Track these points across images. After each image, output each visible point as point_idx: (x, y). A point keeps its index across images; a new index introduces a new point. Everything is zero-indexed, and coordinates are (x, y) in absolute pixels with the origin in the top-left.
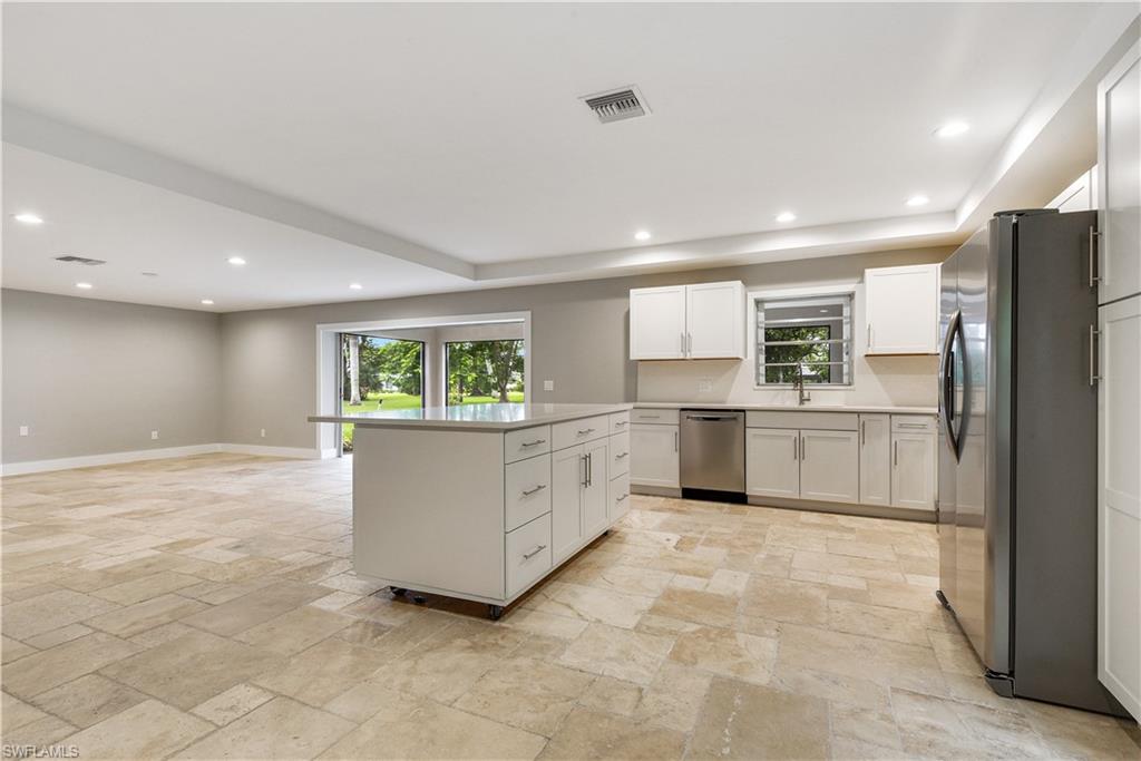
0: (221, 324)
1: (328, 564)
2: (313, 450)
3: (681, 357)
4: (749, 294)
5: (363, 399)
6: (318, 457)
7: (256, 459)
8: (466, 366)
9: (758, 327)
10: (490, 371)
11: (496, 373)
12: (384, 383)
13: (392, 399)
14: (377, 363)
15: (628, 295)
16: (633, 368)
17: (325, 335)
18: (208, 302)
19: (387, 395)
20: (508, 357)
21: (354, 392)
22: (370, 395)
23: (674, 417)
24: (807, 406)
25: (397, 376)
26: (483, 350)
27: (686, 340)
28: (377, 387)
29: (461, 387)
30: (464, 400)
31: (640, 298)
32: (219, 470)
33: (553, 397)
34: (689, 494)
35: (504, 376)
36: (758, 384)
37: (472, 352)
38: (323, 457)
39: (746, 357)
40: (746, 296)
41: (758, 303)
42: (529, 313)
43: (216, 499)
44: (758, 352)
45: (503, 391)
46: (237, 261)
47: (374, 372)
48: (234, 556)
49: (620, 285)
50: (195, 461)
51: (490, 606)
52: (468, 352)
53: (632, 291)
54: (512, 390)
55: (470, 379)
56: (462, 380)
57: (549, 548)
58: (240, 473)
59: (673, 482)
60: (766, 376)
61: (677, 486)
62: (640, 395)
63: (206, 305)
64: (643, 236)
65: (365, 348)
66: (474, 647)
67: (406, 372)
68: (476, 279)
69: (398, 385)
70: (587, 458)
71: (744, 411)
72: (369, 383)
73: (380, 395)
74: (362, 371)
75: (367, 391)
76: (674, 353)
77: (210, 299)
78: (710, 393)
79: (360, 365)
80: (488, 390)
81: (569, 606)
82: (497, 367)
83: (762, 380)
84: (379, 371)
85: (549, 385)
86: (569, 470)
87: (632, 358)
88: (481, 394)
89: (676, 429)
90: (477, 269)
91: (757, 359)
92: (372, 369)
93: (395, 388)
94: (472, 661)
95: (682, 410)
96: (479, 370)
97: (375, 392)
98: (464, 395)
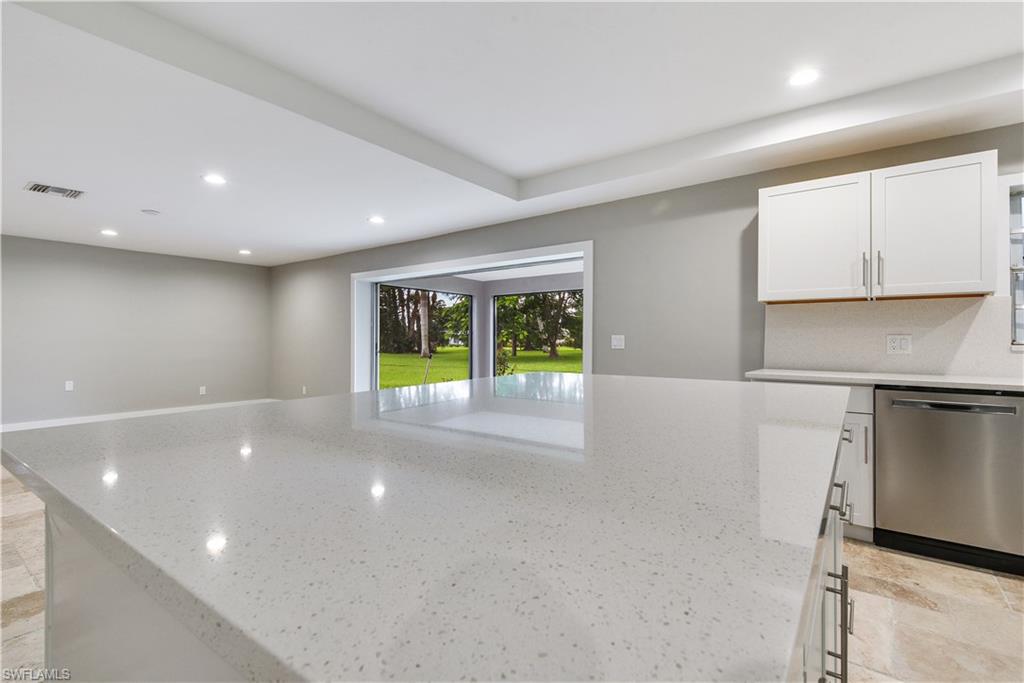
0: (269, 278)
5: (431, 352)
8: (519, 323)
10: (541, 327)
11: (546, 330)
12: (451, 338)
13: (458, 352)
14: (445, 321)
15: (755, 198)
16: (756, 313)
17: (360, 285)
18: (245, 252)
19: (453, 348)
20: (557, 316)
21: (425, 346)
22: (439, 349)
23: (861, 400)
25: (459, 334)
26: (534, 308)
27: (872, 264)
28: (445, 342)
29: (514, 342)
30: (518, 354)
31: (774, 202)
35: (554, 333)
37: (525, 310)
42: (590, 244)
45: (553, 346)
47: (441, 329)
52: (521, 310)
53: (762, 191)
54: (561, 345)
55: (521, 337)
56: (516, 338)
61: (868, 525)
62: (769, 357)
63: (245, 255)
68: (518, 199)
72: (437, 338)
73: (447, 349)
74: (432, 328)
76: (844, 287)
77: (248, 249)
79: (429, 322)
80: (540, 344)
82: (548, 323)
85: (617, 342)
87: (761, 297)
88: (533, 349)
89: (867, 422)
90: (520, 185)
92: (439, 326)
93: (461, 342)
95: (878, 387)
96: (531, 327)
97: (443, 346)
98: (518, 349)
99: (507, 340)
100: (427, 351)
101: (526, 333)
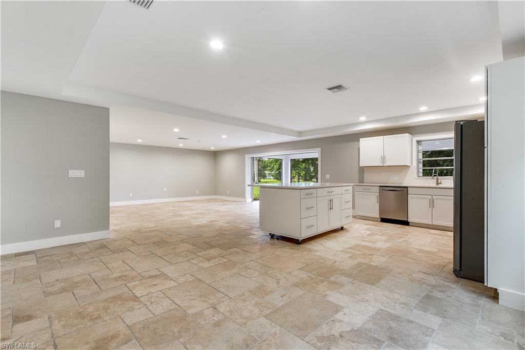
0: (215, 155)
1: (253, 229)
2: (244, 199)
3: (382, 165)
4: (413, 138)
5: (259, 182)
6: (246, 201)
7: (227, 201)
8: (301, 168)
9: (418, 152)
12: (267, 175)
13: (270, 182)
14: (265, 167)
15: (359, 141)
16: (362, 170)
17: (248, 158)
18: (212, 148)
19: (268, 180)
21: (256, 179)
22: (262, 180)
23: (377, 189)
24: (440, 186)
25: (273, 173)
27: (383, 158)
28: (264, 177)
29: (299, 177)
31: (364, 142)
32: (217, 203)
33: (328, 181)
34: (384, 220)
36: (418, 177)
38: (247, 201)
39: (412, 165)
40: (412, 139)
41: (419, 142)
42: (320, 149)
43: (218, 211)
44: (419, 162)
46: (224, 137)
47: (263, 171)
48: (227, 225)
49: (356, 137)
50: (209, 201)
51: (297, 240)
53: (360, 139)
55: (302, 174)
56: (299, 175)
57: (316, 226)
58: (224, 205)
59: (377, 215)
60: (423, 173)
61: (378, 217)
62: (365, 181)
64: (363, 119)
65: (260, 161)
66: (291, 249)
67: (276, 171)
68: (298, 137)
69: (273, 176)
70: (331, 200)
71: (407, 187)
72: (262, 175)
73: (266, 180)
74: (259, 170)
75: (261, 179)
76: (378, 163)
78: (395, 180)
79: (258, 168)
80: (311, 179)
81: (322, 244)
83: (421, 174)
84: (265, 170)
85: (328, 176)
86: (324, 204)
87: (360, 166)
89: (378, 194)
90: (300, 133)
91: (418, 166)
92: (262, 169)
93: (272, 177)
94: (291, 251)
95: (380, 186)
96: (307, 170)
97: (264, 179)
98: (300, 180)
99: (295, 176)
100: (258, 181)
101: (304, 172)
